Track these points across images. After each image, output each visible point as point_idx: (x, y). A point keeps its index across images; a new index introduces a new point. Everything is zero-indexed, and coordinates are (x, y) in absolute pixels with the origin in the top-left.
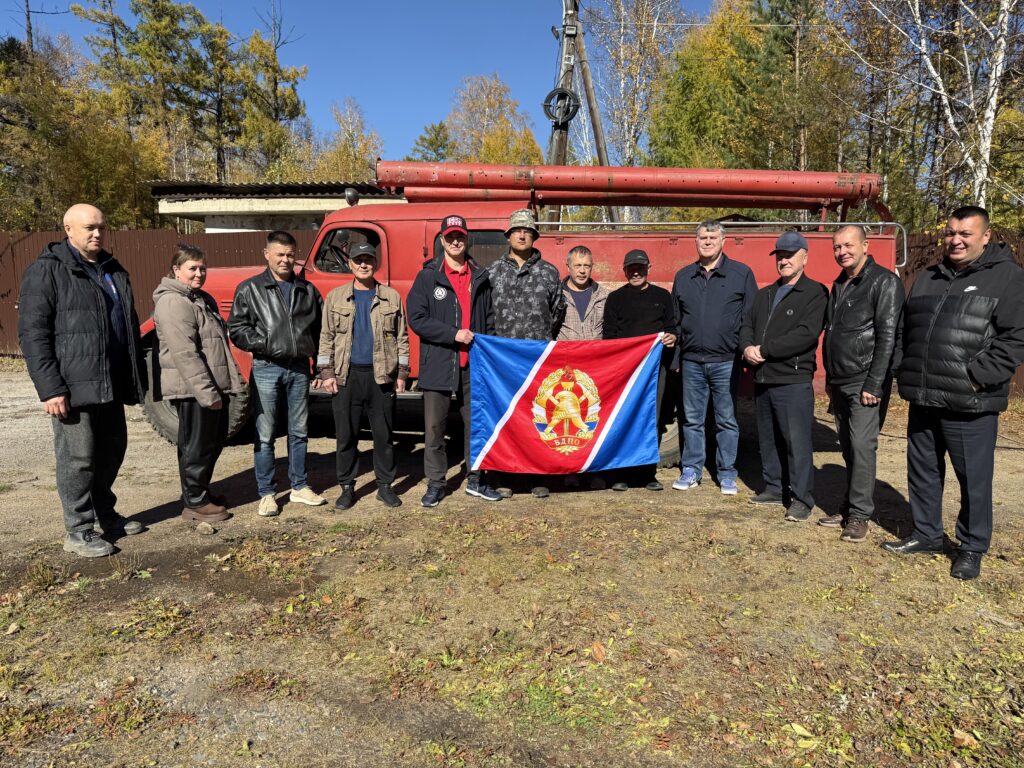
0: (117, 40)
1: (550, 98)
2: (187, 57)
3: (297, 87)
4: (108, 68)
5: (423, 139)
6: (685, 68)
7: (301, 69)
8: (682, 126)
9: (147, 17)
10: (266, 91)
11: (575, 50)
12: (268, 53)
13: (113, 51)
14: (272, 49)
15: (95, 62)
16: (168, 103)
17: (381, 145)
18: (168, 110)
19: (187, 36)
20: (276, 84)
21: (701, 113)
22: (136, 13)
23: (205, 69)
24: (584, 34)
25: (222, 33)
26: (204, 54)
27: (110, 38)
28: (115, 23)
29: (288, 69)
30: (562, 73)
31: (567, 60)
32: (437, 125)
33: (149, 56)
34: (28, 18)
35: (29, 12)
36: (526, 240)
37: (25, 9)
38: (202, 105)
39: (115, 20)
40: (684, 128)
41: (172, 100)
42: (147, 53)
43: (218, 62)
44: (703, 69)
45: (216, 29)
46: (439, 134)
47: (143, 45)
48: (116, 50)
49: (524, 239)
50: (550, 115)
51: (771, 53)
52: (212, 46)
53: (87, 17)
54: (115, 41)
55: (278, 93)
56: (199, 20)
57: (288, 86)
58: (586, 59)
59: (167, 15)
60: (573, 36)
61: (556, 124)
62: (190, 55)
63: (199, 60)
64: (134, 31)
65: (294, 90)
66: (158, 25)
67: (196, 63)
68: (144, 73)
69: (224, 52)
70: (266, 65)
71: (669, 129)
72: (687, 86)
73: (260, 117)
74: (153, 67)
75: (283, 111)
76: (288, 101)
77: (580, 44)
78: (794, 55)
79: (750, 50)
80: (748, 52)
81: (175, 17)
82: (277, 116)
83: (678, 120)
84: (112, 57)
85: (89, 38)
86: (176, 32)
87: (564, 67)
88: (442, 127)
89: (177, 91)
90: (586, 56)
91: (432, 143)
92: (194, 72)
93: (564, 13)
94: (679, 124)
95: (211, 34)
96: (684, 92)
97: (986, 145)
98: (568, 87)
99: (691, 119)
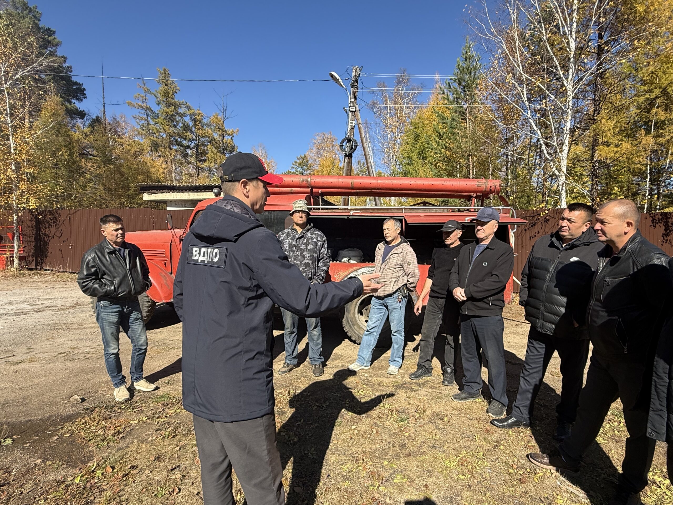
0: (149, 117)
1: (342, 142)
2: (182, 125)
3: (233, 138)
4: (144, 130)
5: (296, 162)
6: (416, 128)
7: (236, 130)
8: (415, 156)
9: (163, 107)
10: (218, 141)
11: (355, 118)
12: (220, 123)
13: (146, 122)
14: (222, 121)
15: (138, 127)
16: (171, 146)
17: (276, 165)
18: (171, 149)
19: (182, 115)
20: (223, 137)
21: (424, 149)
22: (158, 105)
23: (191, 130)
24: (359, 110)
25: (199, 114)
26: (191, 124)
27: (145, 116)
28: (148, 109)
29: (230, 131)
30: (349, 130)
31: (351, 123)
32: (303, 156)
33: (163, 124)
34: (104, 107)
35: (104, 104)
36: (303, 218)
37: (103, 103)
38: (188, 147)
39: (148, 108)
40: (416, 156)
41: (173, 145)
42: (162, 123)
43: (197, 127)
44: (424, 128)
45: (197, 112)
46: (304, 159)
47: (160, 119)
48: (148, 121)
49: (302, 217)
50: (343, 150)
51: (453, 119)
52: (195, 120)
53: (135, 107)
54: (147, 117)
55: (224, 142)
56: (189, 108)
57: (229, 138)
58: (361, 123)
59: (172, 105)
60: (354, 112)
61: (346, 154)
62: (184, 124)
63: (188, 126)
64: (157, 113)
65: (232, 140)
66: (168, 110)
67: (186, 128)
68: (160, 132)
69: (200, 122)
70: (219, 128)
71: (408, 157)
72: (417, 137)
73: (215, 153)
74: (164, 130)
75: (227, 150)
76: (229, 145)
77: (357, 115)
78: (466, 120)
79: (444, 118)
80: (443, 119)
81: (177, 106)
82: (223, 152)
83: (413, 153)
84: (145, 125)
85: (135, 116)
86: (177, 113)
87: (350, 127)
88: (305, 157)
89: (176, 141)
90: (360, 121)
91: (300, 164)
92: (184, 132)
93: (350, 101)
94: (413, 154)
95: (194, 114)
96: (415, 139)
97: (564, 164)
98: (352, 137)
99: (419, 152)
